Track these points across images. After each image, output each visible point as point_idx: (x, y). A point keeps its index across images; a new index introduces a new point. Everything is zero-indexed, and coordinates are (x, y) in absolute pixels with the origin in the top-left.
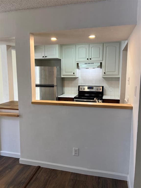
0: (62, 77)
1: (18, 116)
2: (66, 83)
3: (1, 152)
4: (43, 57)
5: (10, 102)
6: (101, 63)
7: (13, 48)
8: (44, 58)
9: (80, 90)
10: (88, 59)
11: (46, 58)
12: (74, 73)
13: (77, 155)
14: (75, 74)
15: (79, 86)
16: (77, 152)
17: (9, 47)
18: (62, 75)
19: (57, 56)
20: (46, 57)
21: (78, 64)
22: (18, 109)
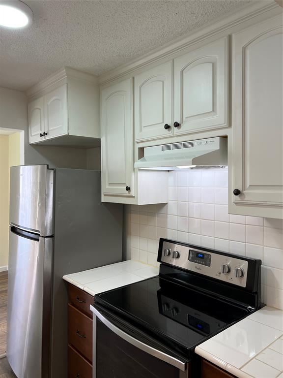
0: (102, 201)
4: (41, 135)
6: (224, 138)
8: (43, 139)
9: (164, 259)
10: (167, 127)
11: (46, 138)
12: (128, 189)
14: (133, 192)
15: (161, 242)
18: (102, 196)
20: (46, 135)
21: (142, 150)
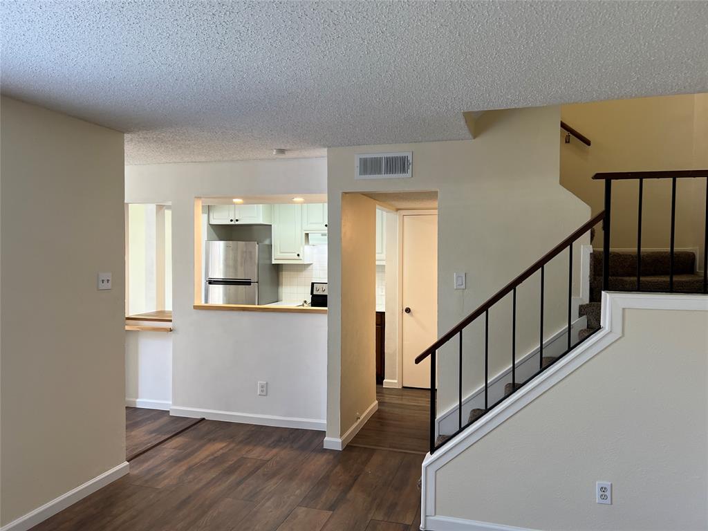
0: (273, 263)
1: (171, 330)
2: (285, 276)
3: (138, 400)
4: (232, 221)
5: (157, 312)
7: (169, 207)
8: (232, 223)
9: (315, 293)
11: (237, 223)
12: (298, 255)
13: (264, 393)
14: (301, 257)
15: (313, 284)
16: (265, 390)
17: (160, 208)
18: (273, 260)
19: (260, 220)
20: (237, 220)
21: (307, 235)
22: (171, 321)
